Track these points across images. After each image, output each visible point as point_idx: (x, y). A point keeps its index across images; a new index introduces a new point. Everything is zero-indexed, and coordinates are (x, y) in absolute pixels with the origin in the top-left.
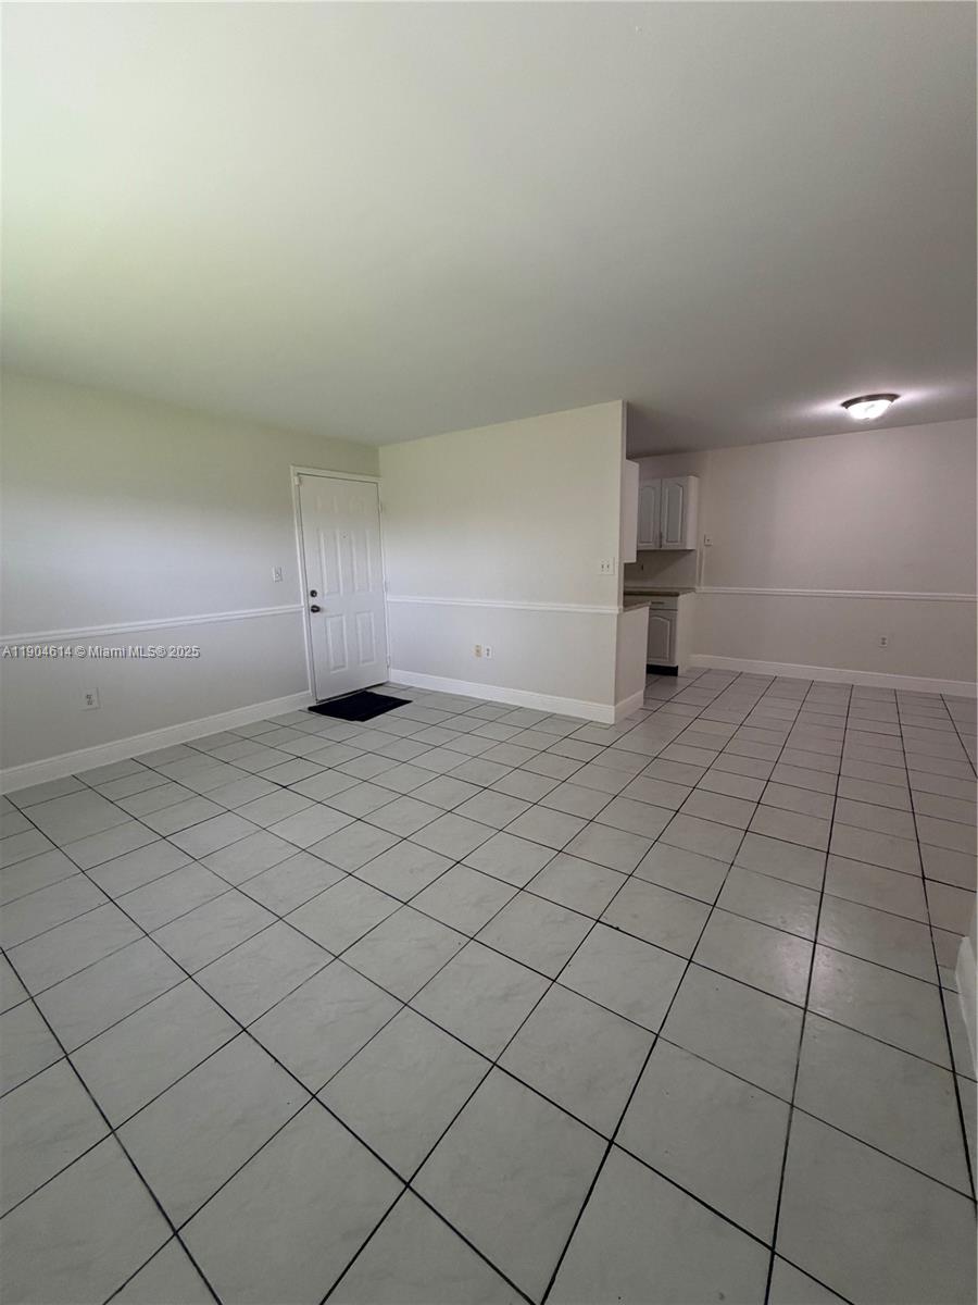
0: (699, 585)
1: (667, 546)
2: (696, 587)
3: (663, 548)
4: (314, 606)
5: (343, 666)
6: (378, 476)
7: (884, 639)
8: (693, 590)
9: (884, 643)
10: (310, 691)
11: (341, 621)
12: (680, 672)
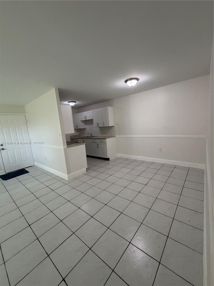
0: (116, 135)
1: (106, 125)
2: (116, 136)
3: (105, 126)
4: (2, 148)
5: (16, 163)
6: (25, 113)
7: (160, 149)
8: (115, 136)
9: (160, 150)
10: (3, 171)
11: (14, 152)
12: (110, 159)
